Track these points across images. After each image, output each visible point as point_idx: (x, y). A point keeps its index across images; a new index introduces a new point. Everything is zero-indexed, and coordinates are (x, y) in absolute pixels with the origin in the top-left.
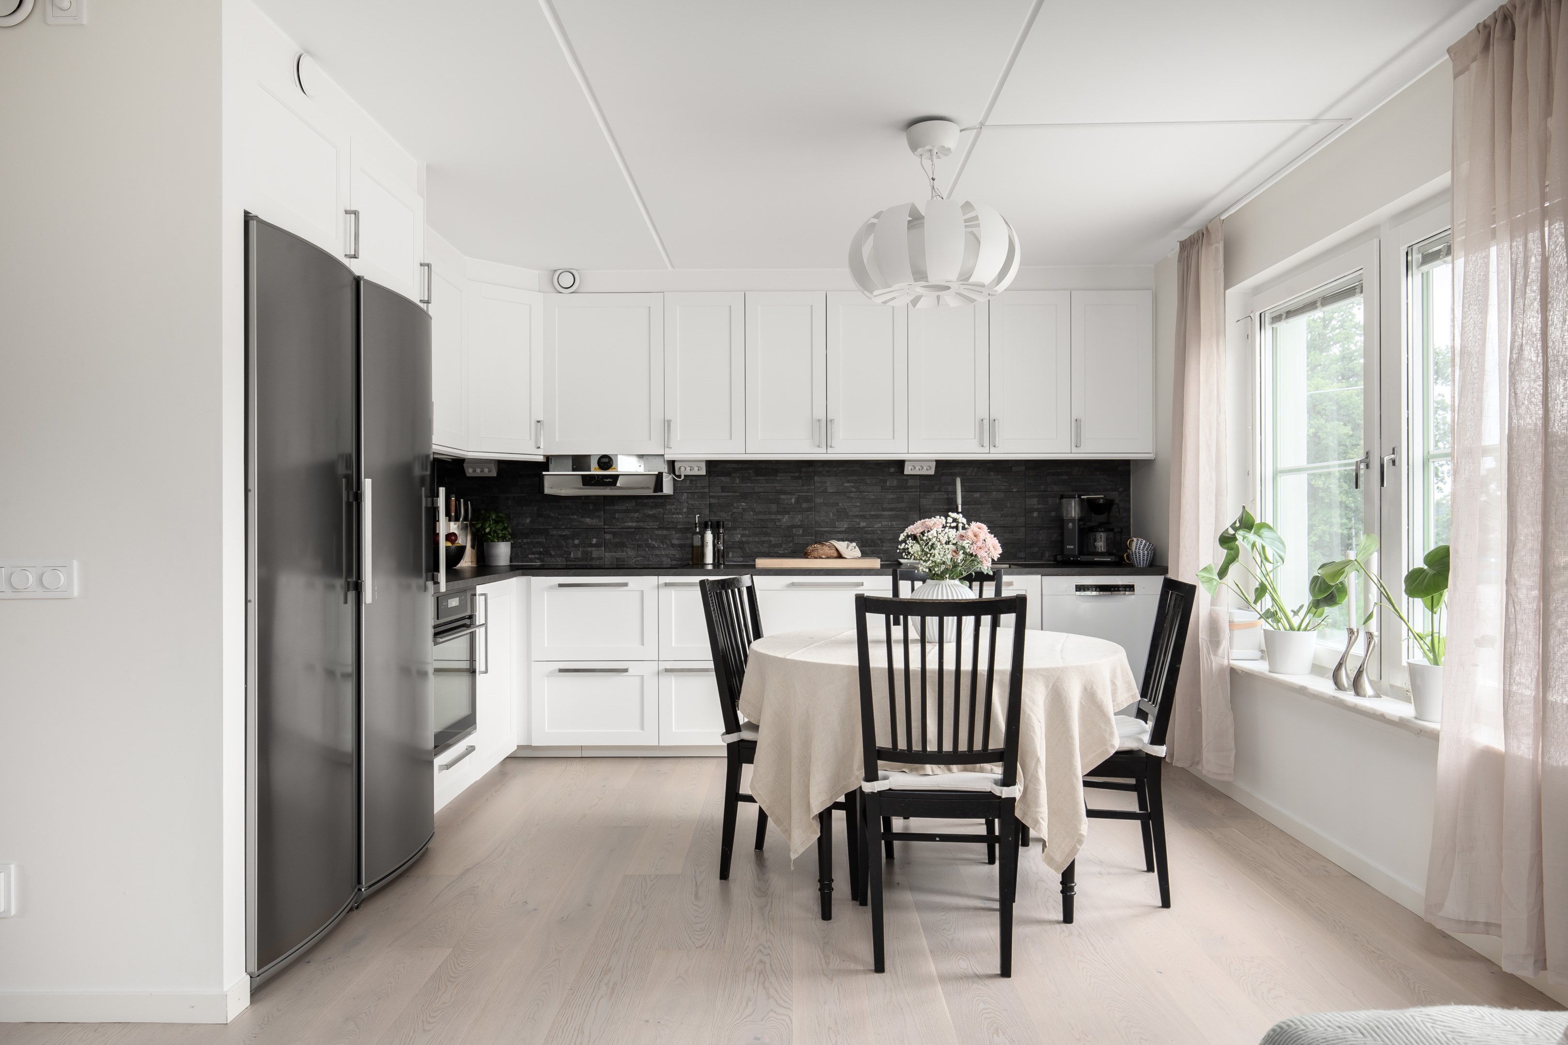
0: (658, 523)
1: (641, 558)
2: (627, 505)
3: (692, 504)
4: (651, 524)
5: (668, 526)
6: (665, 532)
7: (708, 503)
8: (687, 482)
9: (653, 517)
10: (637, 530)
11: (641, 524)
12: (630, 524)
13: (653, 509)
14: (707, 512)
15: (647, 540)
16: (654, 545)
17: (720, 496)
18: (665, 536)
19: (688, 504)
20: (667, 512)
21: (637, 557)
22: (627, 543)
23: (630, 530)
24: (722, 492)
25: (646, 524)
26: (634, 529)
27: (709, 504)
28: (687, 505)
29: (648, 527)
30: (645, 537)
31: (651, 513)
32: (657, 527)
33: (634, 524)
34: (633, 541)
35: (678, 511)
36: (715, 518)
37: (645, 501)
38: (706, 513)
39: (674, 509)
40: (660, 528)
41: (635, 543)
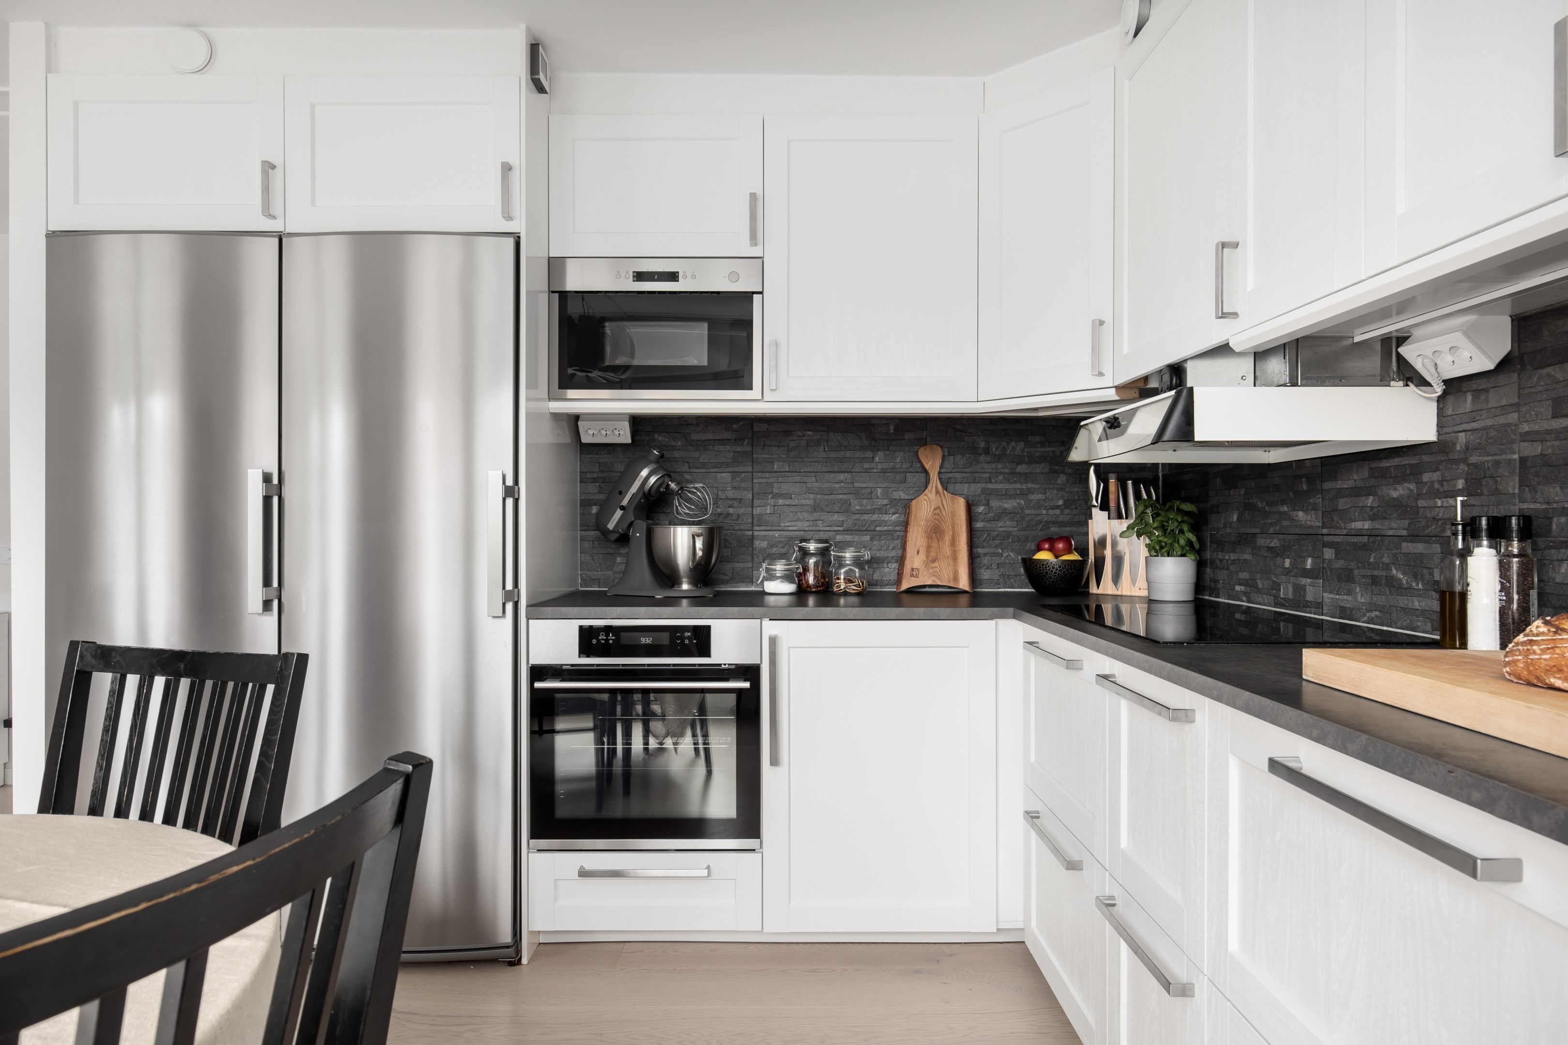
0: (1406, 522)
1: (1377, 613)
2: (1356, 477)
3: (1476, 465)
4: (1394, 525)
5: (1427, 532)
6: (1419, 548)
7: (1516, 456)
8: (1466, 400)
9: (1399, 507)
10: (1372, 539)
11: (1377, 525)
12: (1358, 525)
13: (1399, 483)
14: (1513, 486)
15: (1387, 567)
16: (1400, 580)
17: (1549, 432)
18: (1419, 557)
19: (1469, 465)
20: (1424, 491)
21: (1371, 611)
22: (1356, 572)
23: (1360, 539)
24: (1555, 416)
25: (1386, 523)
26: (1367, 537)
27: (1520, 458)
28: (1466, 469)
29: (1390, 533)
30: (1386, 559)
31: (1395, 494)
32: (1404, 533)
33: (1367, 525)
34: (1365, 568)
35: (1446, 487)
36: (1532, 506)
37: (1385, 464)
38: (1511, 491)
39: (1439, 481)
40: (1414, 537)
41: (1369, 572)
